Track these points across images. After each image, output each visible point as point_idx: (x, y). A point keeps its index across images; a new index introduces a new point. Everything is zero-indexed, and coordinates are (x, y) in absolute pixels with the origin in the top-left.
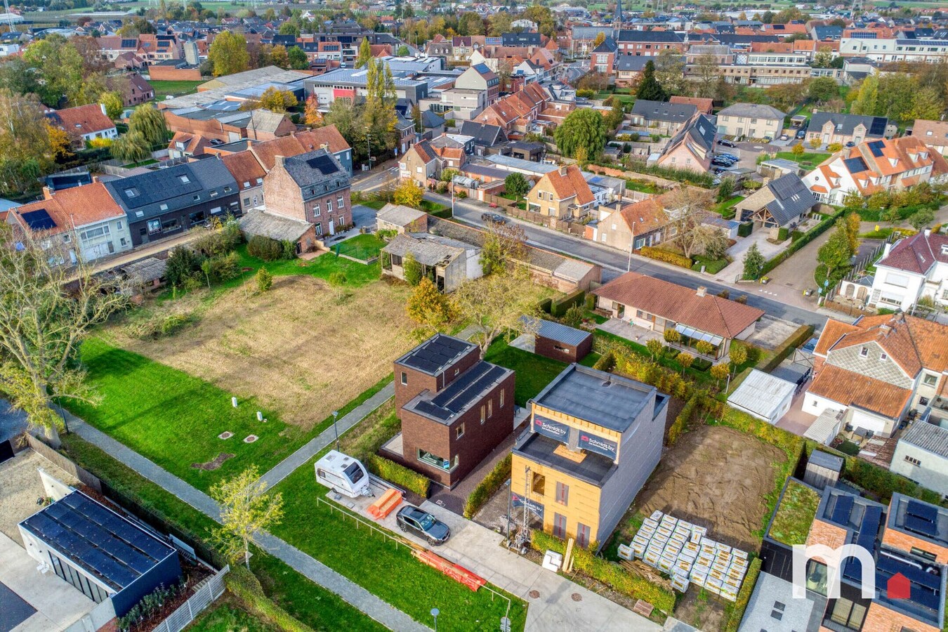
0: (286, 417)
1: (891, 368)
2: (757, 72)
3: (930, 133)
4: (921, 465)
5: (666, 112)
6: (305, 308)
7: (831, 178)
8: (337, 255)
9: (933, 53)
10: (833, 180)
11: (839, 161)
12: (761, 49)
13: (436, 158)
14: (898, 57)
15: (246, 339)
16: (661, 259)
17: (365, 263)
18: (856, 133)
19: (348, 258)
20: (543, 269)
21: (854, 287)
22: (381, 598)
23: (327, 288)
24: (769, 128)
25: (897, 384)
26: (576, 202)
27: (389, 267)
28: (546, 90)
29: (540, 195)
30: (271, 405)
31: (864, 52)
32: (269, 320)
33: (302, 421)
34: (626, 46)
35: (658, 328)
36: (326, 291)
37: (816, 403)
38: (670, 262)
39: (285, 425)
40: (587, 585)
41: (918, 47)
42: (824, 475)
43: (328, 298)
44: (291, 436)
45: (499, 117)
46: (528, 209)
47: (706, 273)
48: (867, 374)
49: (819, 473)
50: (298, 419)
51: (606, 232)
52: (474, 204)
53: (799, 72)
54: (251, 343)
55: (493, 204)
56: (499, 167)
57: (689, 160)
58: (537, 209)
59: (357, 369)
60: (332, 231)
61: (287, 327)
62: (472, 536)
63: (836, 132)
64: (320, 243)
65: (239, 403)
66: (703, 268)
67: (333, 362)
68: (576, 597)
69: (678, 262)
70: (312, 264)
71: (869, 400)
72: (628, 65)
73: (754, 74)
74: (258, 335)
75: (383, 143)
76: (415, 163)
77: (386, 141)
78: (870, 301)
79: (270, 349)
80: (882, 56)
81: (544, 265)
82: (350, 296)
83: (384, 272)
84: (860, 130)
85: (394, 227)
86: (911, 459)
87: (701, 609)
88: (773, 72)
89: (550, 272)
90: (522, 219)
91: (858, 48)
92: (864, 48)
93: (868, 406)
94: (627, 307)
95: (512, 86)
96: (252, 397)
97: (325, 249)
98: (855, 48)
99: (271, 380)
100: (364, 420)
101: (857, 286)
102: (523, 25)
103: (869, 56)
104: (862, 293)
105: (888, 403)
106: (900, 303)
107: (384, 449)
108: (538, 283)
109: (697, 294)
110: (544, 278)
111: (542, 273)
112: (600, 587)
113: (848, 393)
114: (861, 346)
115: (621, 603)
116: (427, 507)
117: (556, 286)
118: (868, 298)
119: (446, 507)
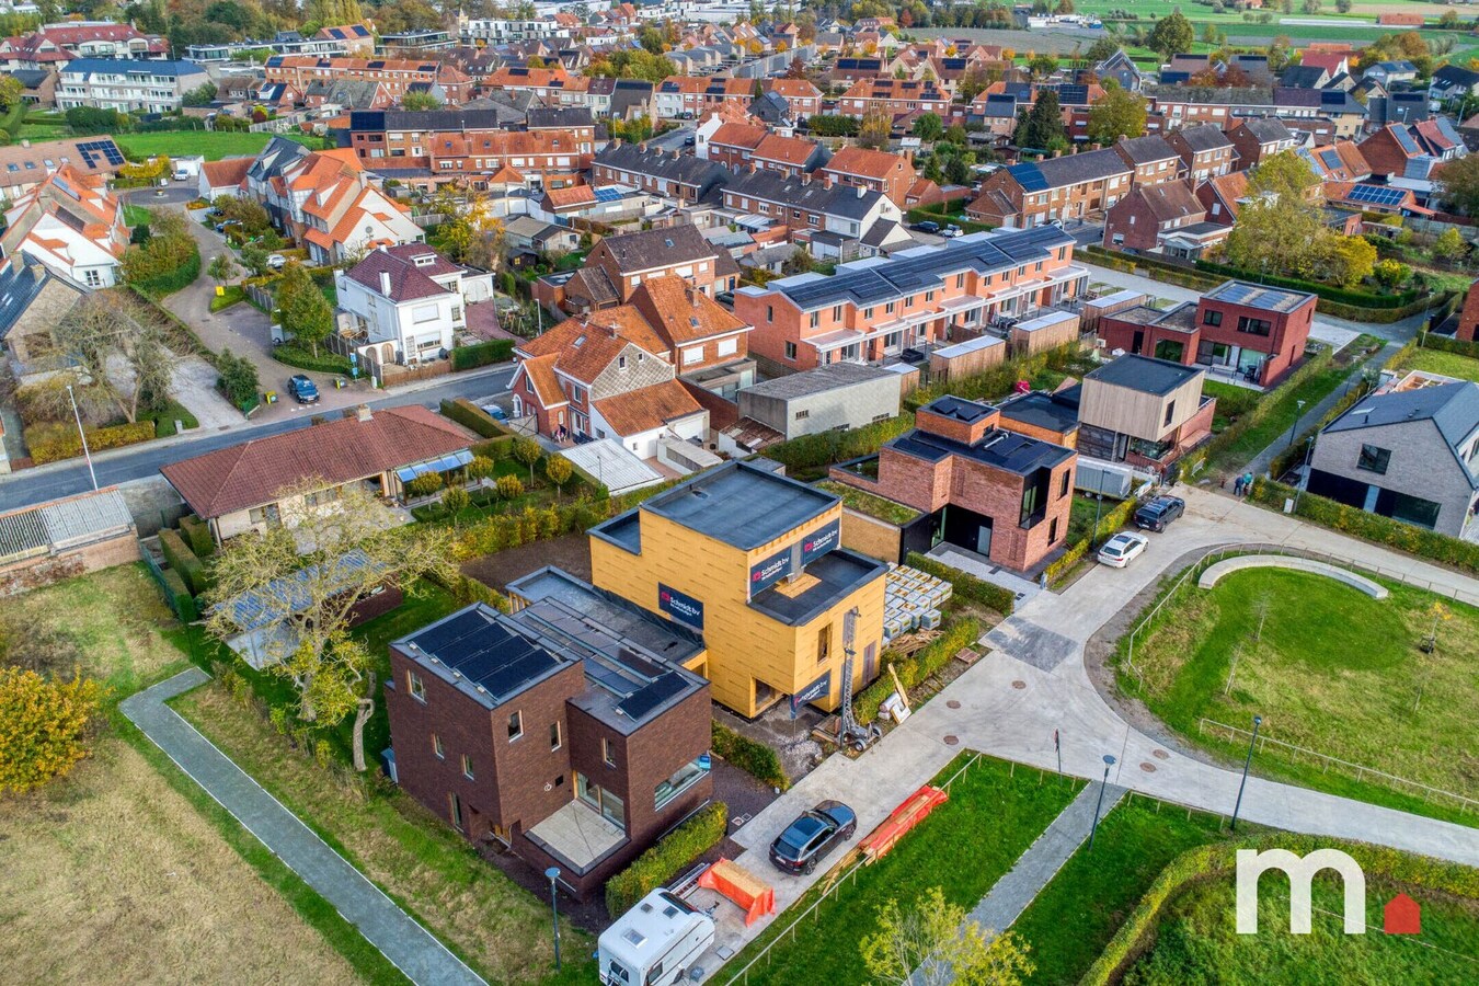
11: (49, 219)
20: (16, 555)
21: (374, 351)
25: (661, 381)
37: (634, 445)
38: (112, 446)
47: (191, 431)
48: (633, 388)
66: (179, 424)
68: (953, 706)
69: (128, 438)
71: (667, 409)
78: (406, 358)
86: (801, 414)
89: (43, 549)
93: (673, 415)
94: (281, 503)
101: (378, 346)
104: (387, 352)
105: (679, 401)
106: (439, 342)
107: (586, 871)
108: (22, 589)
109: (361, 420)
110: (36, 569)
111: (20, 566)
112: (934, 684)
113: (646, 414)
114: (616, 359)
115: (960, 673)
116: (750, 838)
117: (80, 567)
118: (400, 355)
119: (753, 814)
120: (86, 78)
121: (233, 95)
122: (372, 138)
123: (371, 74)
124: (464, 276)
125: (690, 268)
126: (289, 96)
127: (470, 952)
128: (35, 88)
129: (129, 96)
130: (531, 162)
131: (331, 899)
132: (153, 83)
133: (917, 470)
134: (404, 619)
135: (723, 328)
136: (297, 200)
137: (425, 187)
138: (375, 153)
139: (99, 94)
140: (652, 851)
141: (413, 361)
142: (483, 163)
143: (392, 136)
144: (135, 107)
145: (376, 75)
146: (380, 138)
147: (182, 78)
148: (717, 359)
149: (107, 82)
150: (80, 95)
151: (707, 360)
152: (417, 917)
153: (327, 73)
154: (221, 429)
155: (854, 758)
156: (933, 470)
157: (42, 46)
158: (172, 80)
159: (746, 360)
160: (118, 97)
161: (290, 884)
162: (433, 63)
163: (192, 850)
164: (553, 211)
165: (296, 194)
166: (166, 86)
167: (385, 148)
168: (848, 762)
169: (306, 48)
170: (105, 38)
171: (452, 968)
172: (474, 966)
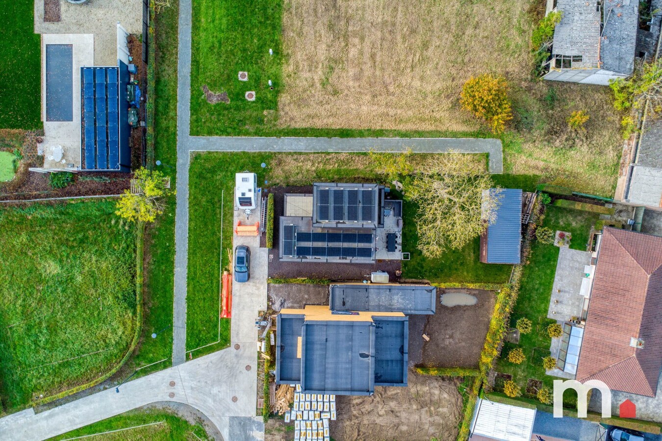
22: (188, 274)
33: (287, 113)
40: (260, 369)
44: (268, 120)
62: (257, 292)
68: (248, 368)
87: (279, 430)
100: (316, 153)
107: (285, 197)
116: (262, 252)
119: (269, 263)
127: (296, 156)
152: (318, 153)
155: (260, 312)
161: (361, 134)
163: (399, 120)
168: (260, 309)
171: (294, 148)
172: (290, 153)
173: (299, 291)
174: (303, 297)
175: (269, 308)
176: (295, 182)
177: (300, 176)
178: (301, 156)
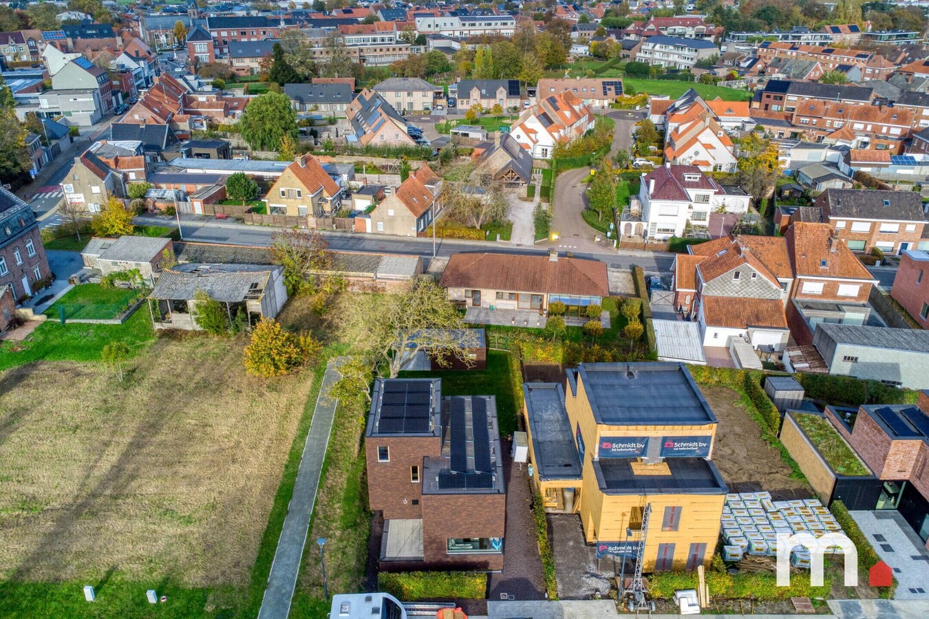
0: (193, 578)
1: (762, 284)
2: (365, 51)
3: (553, 90)
4: (859, 360)
5: (321, 94)
6: (76, 408)
7: (531, 135)
8: (64, 322)
9: (489, 27)
10: (533, 136)
11: (533, 117)
12: (350, 31)
13: (112, 172)
14: (464, 32)
15: (13, 486)
16: (451, 236)
17: (118, 322)
18: (499, 96)
19: (83, 321)
20: (361, 274)
21: (631, 225)
23: (86, 371)
24: (426, 100)
25: (768, 297)
26: (325, 194)
27: (162, 318)
28: (180, 81)
29: (283, 193)
30: (151, 571)
31: (437, 29)
32: (30, 444)
33: (223, 573)
34: (219, 33)
35: (522, 305)
36: (90, 375)
37: (716, 334)
38: (462, 238)
39: (205, 591)
41: (477, 23)
42: (791, 398)
43: (100, 383)
44: (226, 604)
45: (154, 115)
46: (269, 212)
47: (502, 241)
48: (741, 296)
49: (787, 397)
50: (214, 573)
51: (382, 220)
52: (193, 220)
53: (400, 49)
54: (30, 490)
55: (218, 215)
56: (190, 171)
57: (397, 135)
58: (281, 211)
59: (237, 466)
60: (28, 291)
61: (74, 446)
63: (482, 97)
64: (26, 312)
65: (96, 590)
66: (498, 236)
67: (191, 470)
69: (472, 236)
70: (31, 345)
71: (757, 318)
72: (240, 51)
73: (362, 54)
74: (32, 473)
75: (16, 164)
76: (87, 181)
77: (19, 161)
78: (649, 235)
79: (71, 487)
80: (452, 32)
81: (359, 269)
82: (134, 371)
83: (157, 326)
84: (501, 92)
85: (132, 265)
86: (849, 358)
88: (378, 50)
89: (372, 275)
90: (268, 226)
91: (432, 26)
92: (437, 26)
93: (760, 324)
94: (483, 291)
95: (121, 83)
96: (109, 573)
97: (37, 317)
98: (429, 26)
99: (116, 533)
100: (310, 532)
101: (634, 224)
102: (73, 17)
103: (441, 33)
104: (638, 228)
105: (772, 316)
106: (674, 231)
107: (386, 559)
108: (358, 291)
109: (550, 260)
110: (366, 283)
111: (360, 279)
112: (748, 606)
113: (738, 317)
114: (733, 271)
115: (781, 612)
116: (497, 610)
117: (384, 289)
118: (646, 232)
119: (518, 599)
120: (654, 47)
121: (726, 63)
122: (775, 98)
123: (822, 57)
124: (716, 193)
125: (898, 226)
126: (759, 66)
127: (311, 561)
128: (629, 50)
129: (671, 59)
130: (869, 128)
131: (295, 494)
132: (686, 52)
133: (879, 438)
134: (478, 378)
135: (849, 274)
136: (670, 128)
137: (783, 134)
138: (774, 108)
139: (657, 56)
140: (421, 573)
141: (652, 238)
142: (832, 124)
143: (790, 98)
144: (672, 65)
145: (825, 58)
146: (781, 98)
147: (701, 51)
148: (835, 296)
149: (663, 50)
150: (648, 56)
151: (824, 295)
152: (311, 527)
153: (794, 54)
154: (518, 245)
155: (620, 612)
156: (890, 444)
157: (649, 27)
158: (696, 51)
159: (864, 306)
160: (666, 58)
161: (291, 476)
162: (868, 53)
163: (280, 437)
164: (850, 164)
165: (670, 124)
166: (693, 54)
167: (782, 105)
168: (613, 612)
169: (805, 37)
170: (684, 24)
171: (295, 562)
172: (303, 568)
173: (564, 554)
174: (573, 548)
175: (608, 597)
176: (358, 560)
177: (350, 551)
178: (311, 551)
